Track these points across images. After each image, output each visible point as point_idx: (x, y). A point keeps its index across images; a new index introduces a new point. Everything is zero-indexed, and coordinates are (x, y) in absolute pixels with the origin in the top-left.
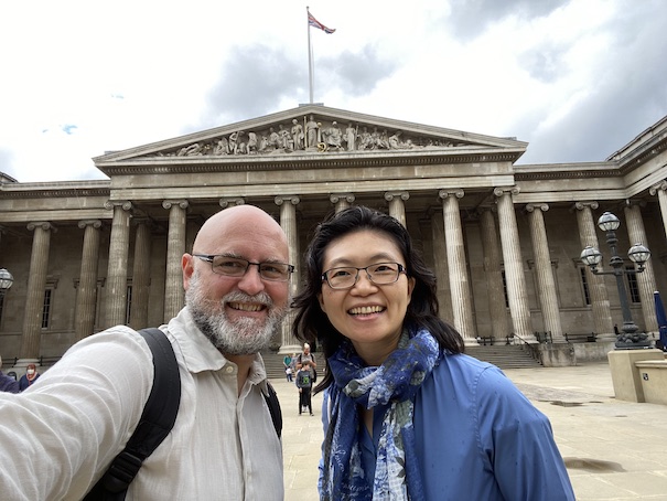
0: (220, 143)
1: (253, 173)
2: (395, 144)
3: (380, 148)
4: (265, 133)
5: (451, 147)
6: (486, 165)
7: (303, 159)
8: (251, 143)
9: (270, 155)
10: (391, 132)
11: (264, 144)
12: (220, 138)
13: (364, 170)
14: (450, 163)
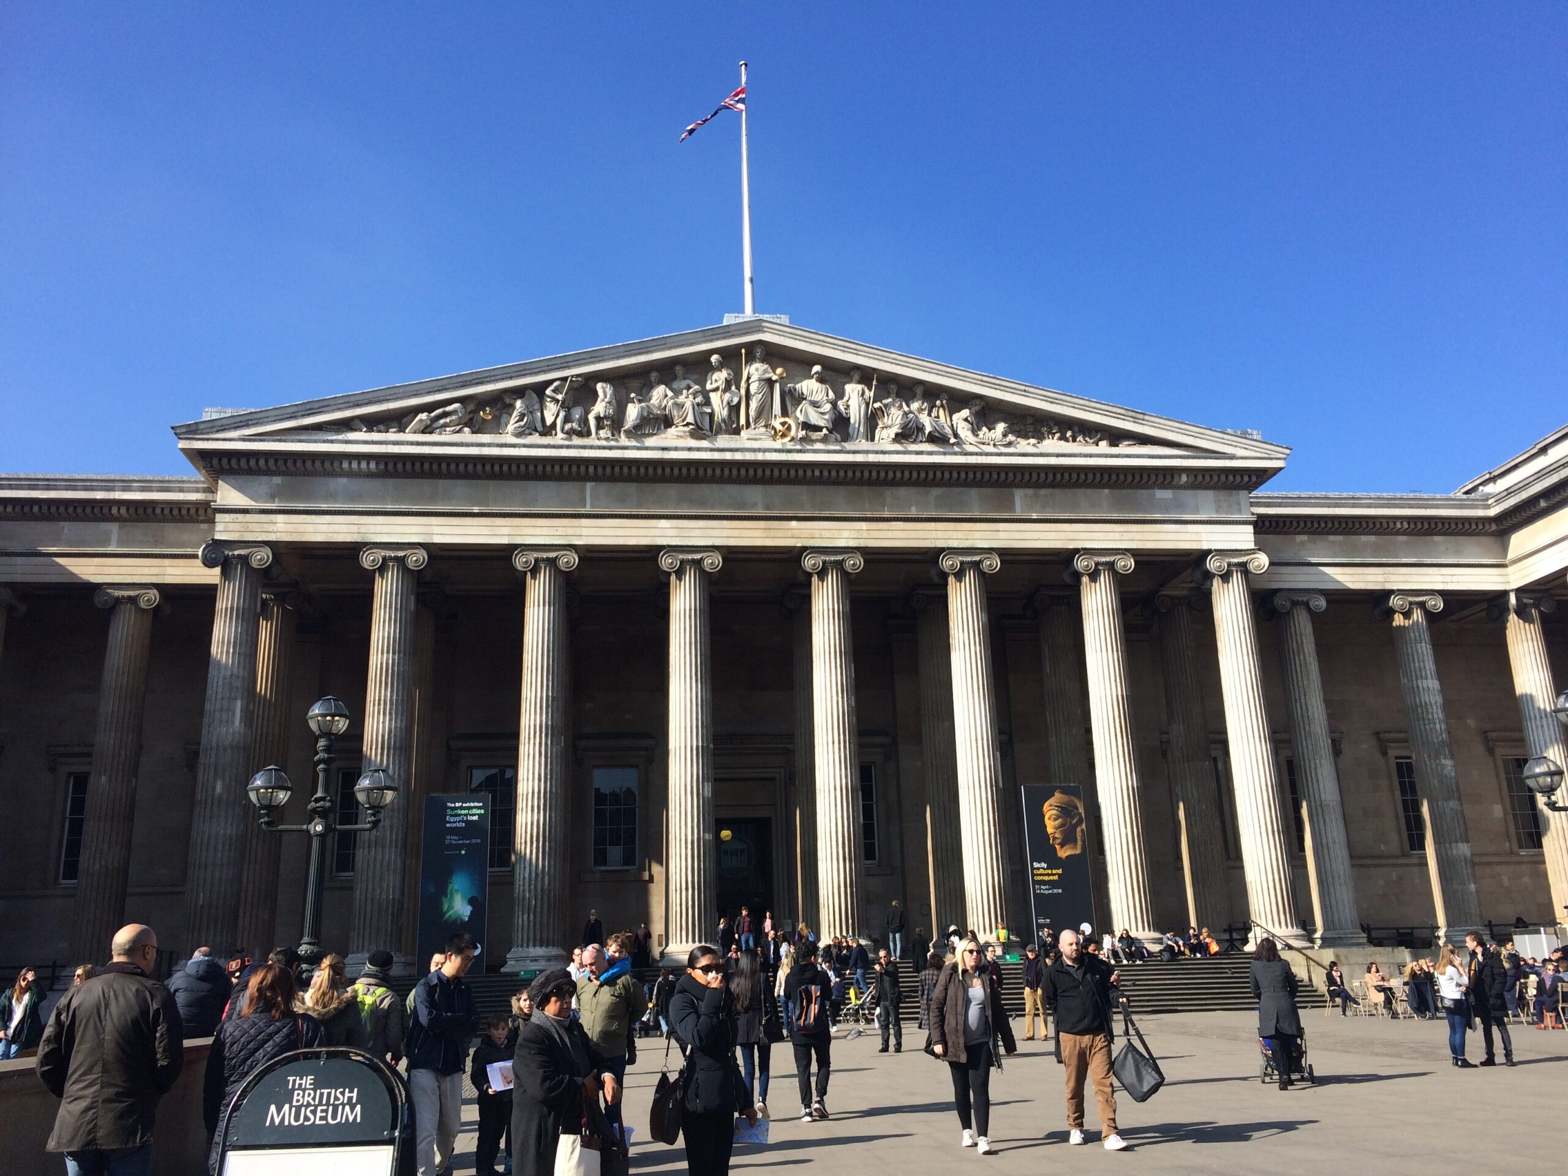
0: (519, 404)
1: (603, 487)
2: (964, 431)
3: (933, 439)
4: (636, 383)
5: (1104, 446)
6: (1188, 495)
7: (738, 456)
8: (600, 408)
9: (650, 442)
10: (957, 400)
11: (633, 412)
12: (519, 392)
13: (889, 493)
14: (1101, 485)
